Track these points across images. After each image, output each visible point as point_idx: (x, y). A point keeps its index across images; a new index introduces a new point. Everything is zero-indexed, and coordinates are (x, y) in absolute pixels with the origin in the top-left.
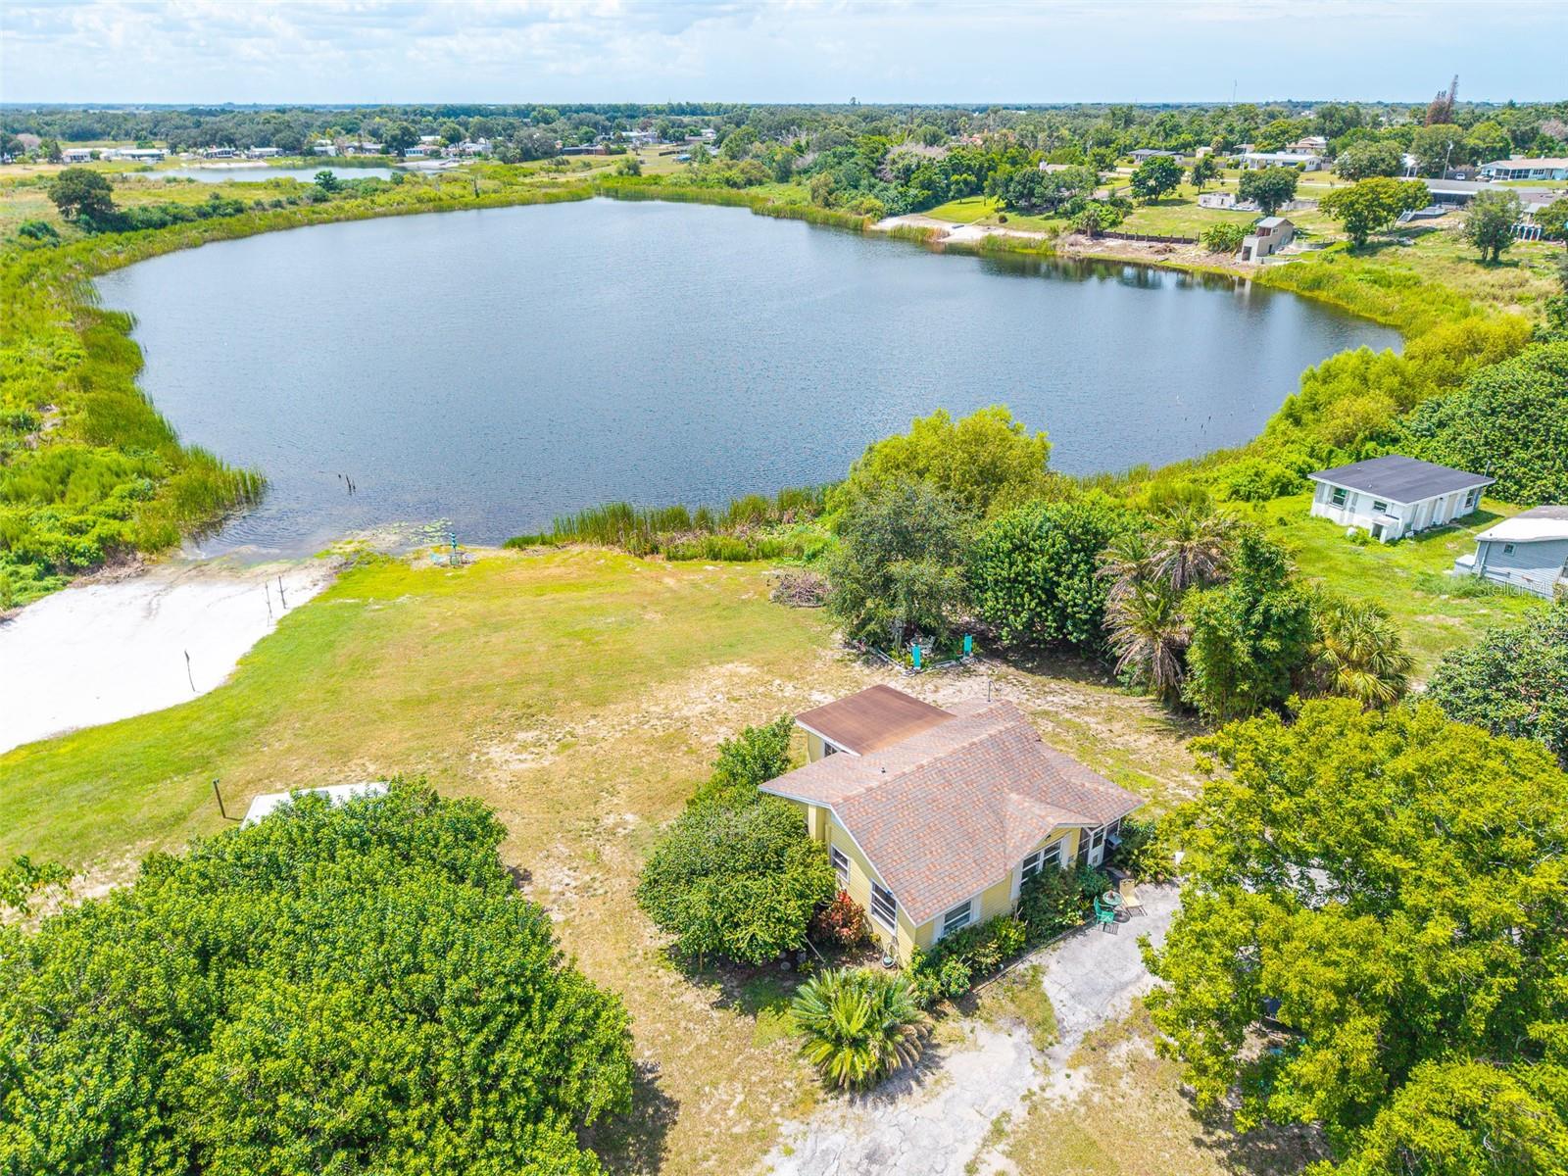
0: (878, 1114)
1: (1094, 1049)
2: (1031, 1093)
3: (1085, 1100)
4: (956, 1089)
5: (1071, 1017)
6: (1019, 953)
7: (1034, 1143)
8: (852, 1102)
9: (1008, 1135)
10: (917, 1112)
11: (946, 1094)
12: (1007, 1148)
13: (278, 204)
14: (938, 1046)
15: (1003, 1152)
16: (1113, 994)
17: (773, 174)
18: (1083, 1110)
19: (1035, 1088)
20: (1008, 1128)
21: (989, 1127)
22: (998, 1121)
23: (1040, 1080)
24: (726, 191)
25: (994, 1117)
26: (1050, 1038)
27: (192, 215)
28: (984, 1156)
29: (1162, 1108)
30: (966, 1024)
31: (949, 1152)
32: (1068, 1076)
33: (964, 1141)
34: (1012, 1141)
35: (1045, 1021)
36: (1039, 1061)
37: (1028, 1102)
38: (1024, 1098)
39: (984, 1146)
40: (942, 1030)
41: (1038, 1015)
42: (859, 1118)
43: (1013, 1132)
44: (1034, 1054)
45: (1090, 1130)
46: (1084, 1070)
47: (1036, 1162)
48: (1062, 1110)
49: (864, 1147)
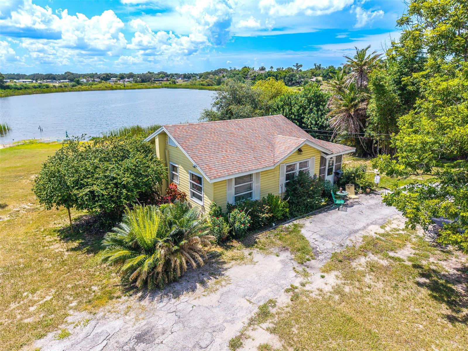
0: (161, 305)
1: (341, 261)
2: (293, 288)
3: (338, 290)
4: (232, 287)
5: (322, 246)
6: (285, 219)
7: (297, 321)
8: (142, 298)
9: (273, 316)
10: (196, 302)
11: (222, 290)
12: (271, 326)
13: (61, 87)
14: (224, 263)
15: (268, 329)
16: (349, 235)
17: (215, 83)
18: (337, 297)
19: (297, 284)
20: (273, 311)
21: (257, 310)
22: (265, 306)
23: (301, 279)
24: (201, 86)
25: (262, 304)
26: (307, 257)
27: (31, 87)
28: (249, 333)
29: (403, 294)
30: (246, 252)
31: (217, 330)
32: (323, 277)
33: (232, 322)
34: (276, 319)
35: (303, 248)
36: (300, 269)
37: (291, 293)
38: (287, 291)
39: (250, 324)
40: (228, 254)
41: (298, 245)
42: (143, 308)
43: (278, 313)
44: (296, 265)
45: (346, 310)
46: (334, 273)
47: (298, 335)
48: (320, 298)
49: (138, 329)
